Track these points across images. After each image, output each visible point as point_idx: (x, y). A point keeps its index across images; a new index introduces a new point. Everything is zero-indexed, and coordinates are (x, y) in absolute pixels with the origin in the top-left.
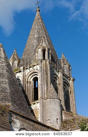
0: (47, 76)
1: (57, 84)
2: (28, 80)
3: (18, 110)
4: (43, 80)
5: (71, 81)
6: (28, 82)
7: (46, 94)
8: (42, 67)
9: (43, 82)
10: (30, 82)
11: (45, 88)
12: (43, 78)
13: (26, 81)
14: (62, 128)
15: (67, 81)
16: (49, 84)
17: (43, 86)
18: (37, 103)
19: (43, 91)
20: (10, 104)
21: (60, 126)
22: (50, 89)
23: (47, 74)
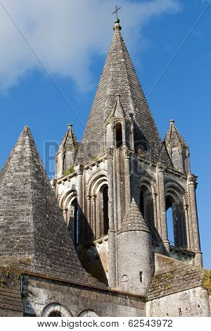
0: (124, 182)
1: (150, 194)
2: (90, 193)
3: (51, 266)
4: (114, 193)
5: (188, 182)
6: (90, 197)
7: (119, 221)
8: (114, 163)
9: (115, 196)
10: (95, 196)
11: (119, 210)
12: (114, 188)
13: (87, 194)
14: (150, 290)
15: (177, 183)
16: (127, 200)
17: (115, 205)
18: (106, 240)
19: (115, 216)
20: (31, 257)
21: (146, 286)
22: (128, 209)
23: (122, 180)
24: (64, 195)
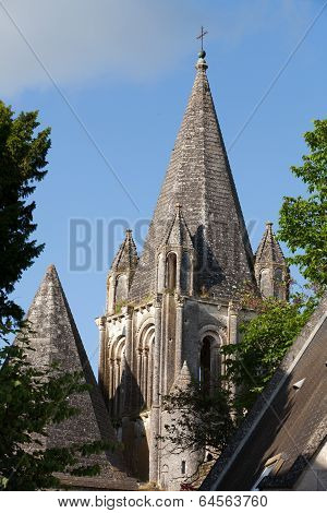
0: (174, 340)
2: (140, 345)
4: (161, 355)
8: (162, 314)
9: (161, 360)
10: (147, 349)
11: (166, 379)
12: (162, 348)
13: (137, 346)
16: (177, 365)
17: (161, 371)
19: (160, 385)
22: (177, 377)
23: (172, 337)
24: (114, 339)
